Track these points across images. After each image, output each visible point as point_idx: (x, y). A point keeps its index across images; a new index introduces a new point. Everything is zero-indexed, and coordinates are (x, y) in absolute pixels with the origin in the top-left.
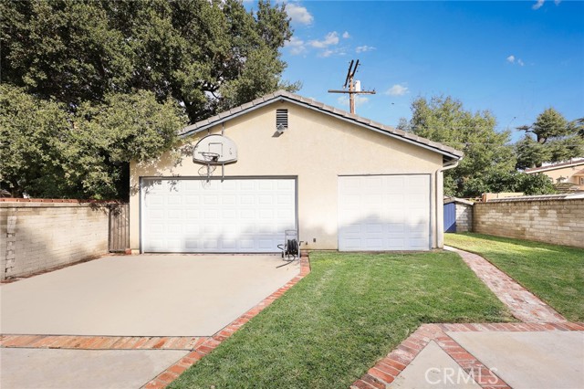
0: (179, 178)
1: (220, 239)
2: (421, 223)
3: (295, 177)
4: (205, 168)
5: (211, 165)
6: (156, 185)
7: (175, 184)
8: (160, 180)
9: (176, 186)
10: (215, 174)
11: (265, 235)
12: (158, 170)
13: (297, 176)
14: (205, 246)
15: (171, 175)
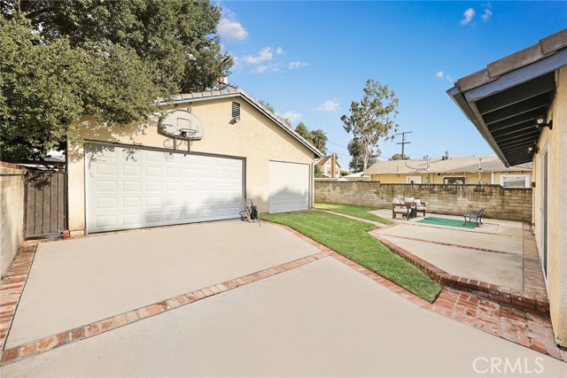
0: (141, 147)
1: (184, 210)
2: (306, 193)
3: (244, 159)
4: (171, 141)
5: (178, 139)
6: (106, 152)
7: (133, 152)
8: (113, 147)
9: (134, 155)
10: (180, 148)
11: (221, 205)
12: (113, 135)
13: (245, 158)
14: (168, 218)
15: (131, 142)
